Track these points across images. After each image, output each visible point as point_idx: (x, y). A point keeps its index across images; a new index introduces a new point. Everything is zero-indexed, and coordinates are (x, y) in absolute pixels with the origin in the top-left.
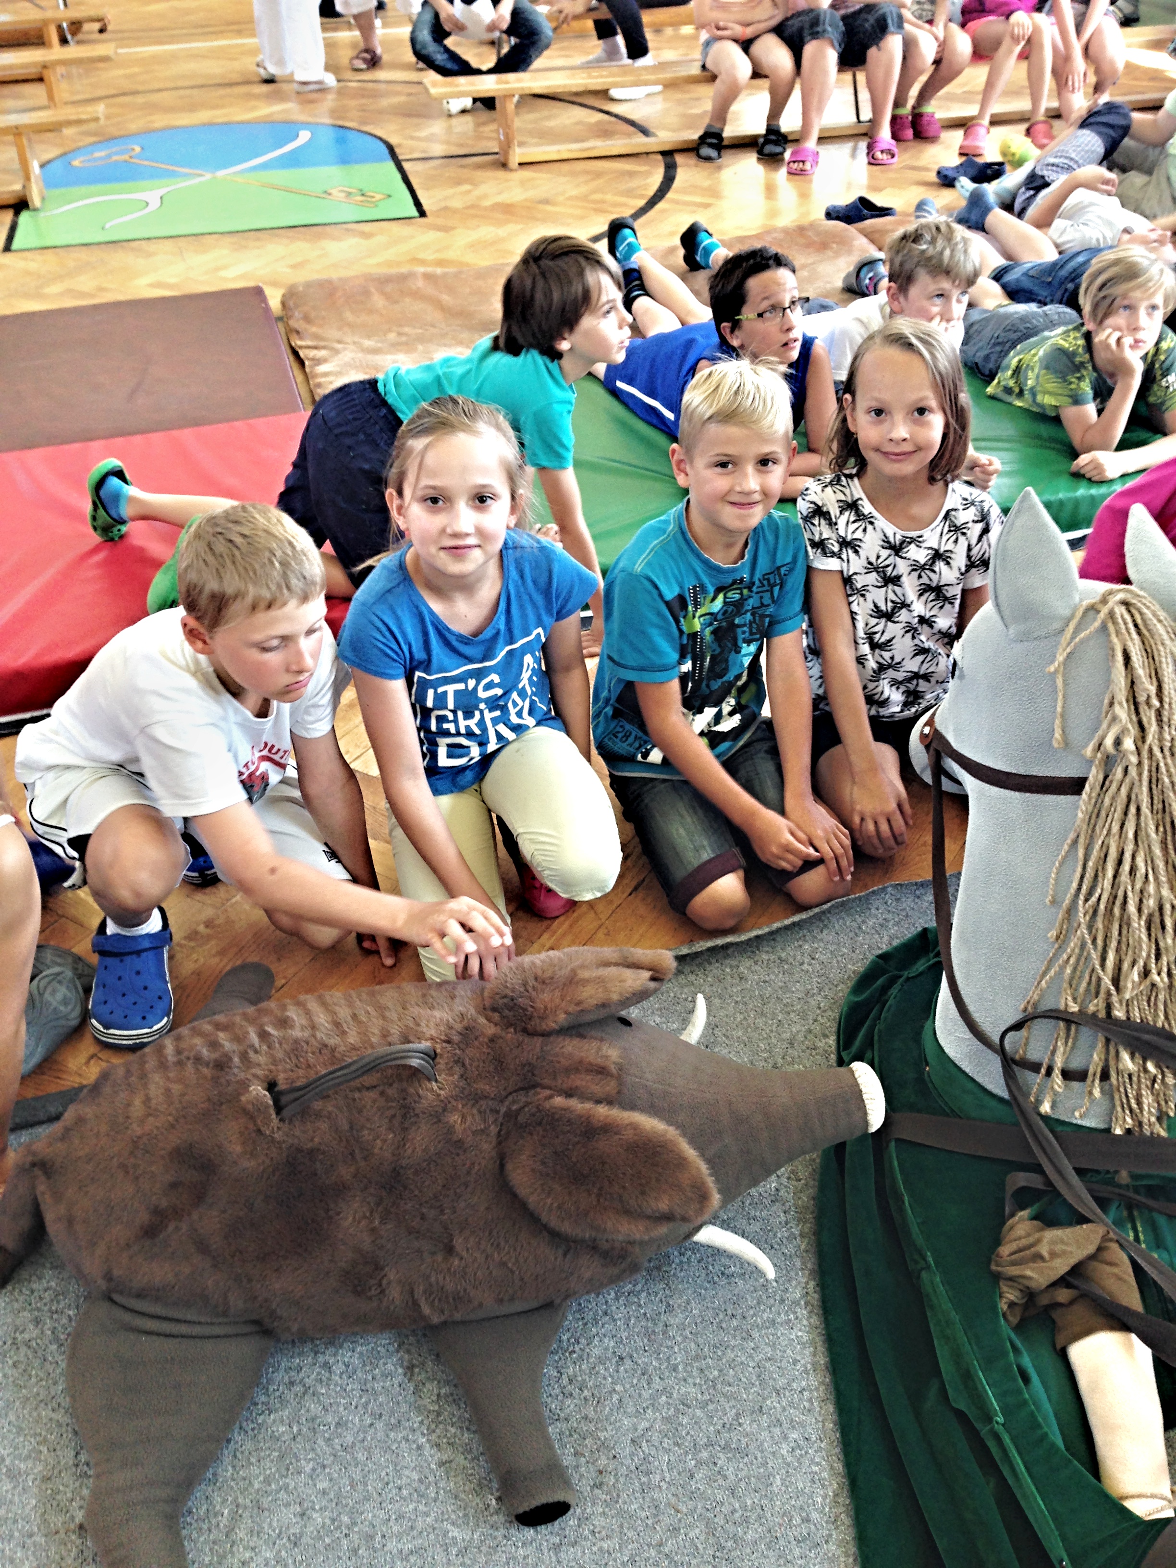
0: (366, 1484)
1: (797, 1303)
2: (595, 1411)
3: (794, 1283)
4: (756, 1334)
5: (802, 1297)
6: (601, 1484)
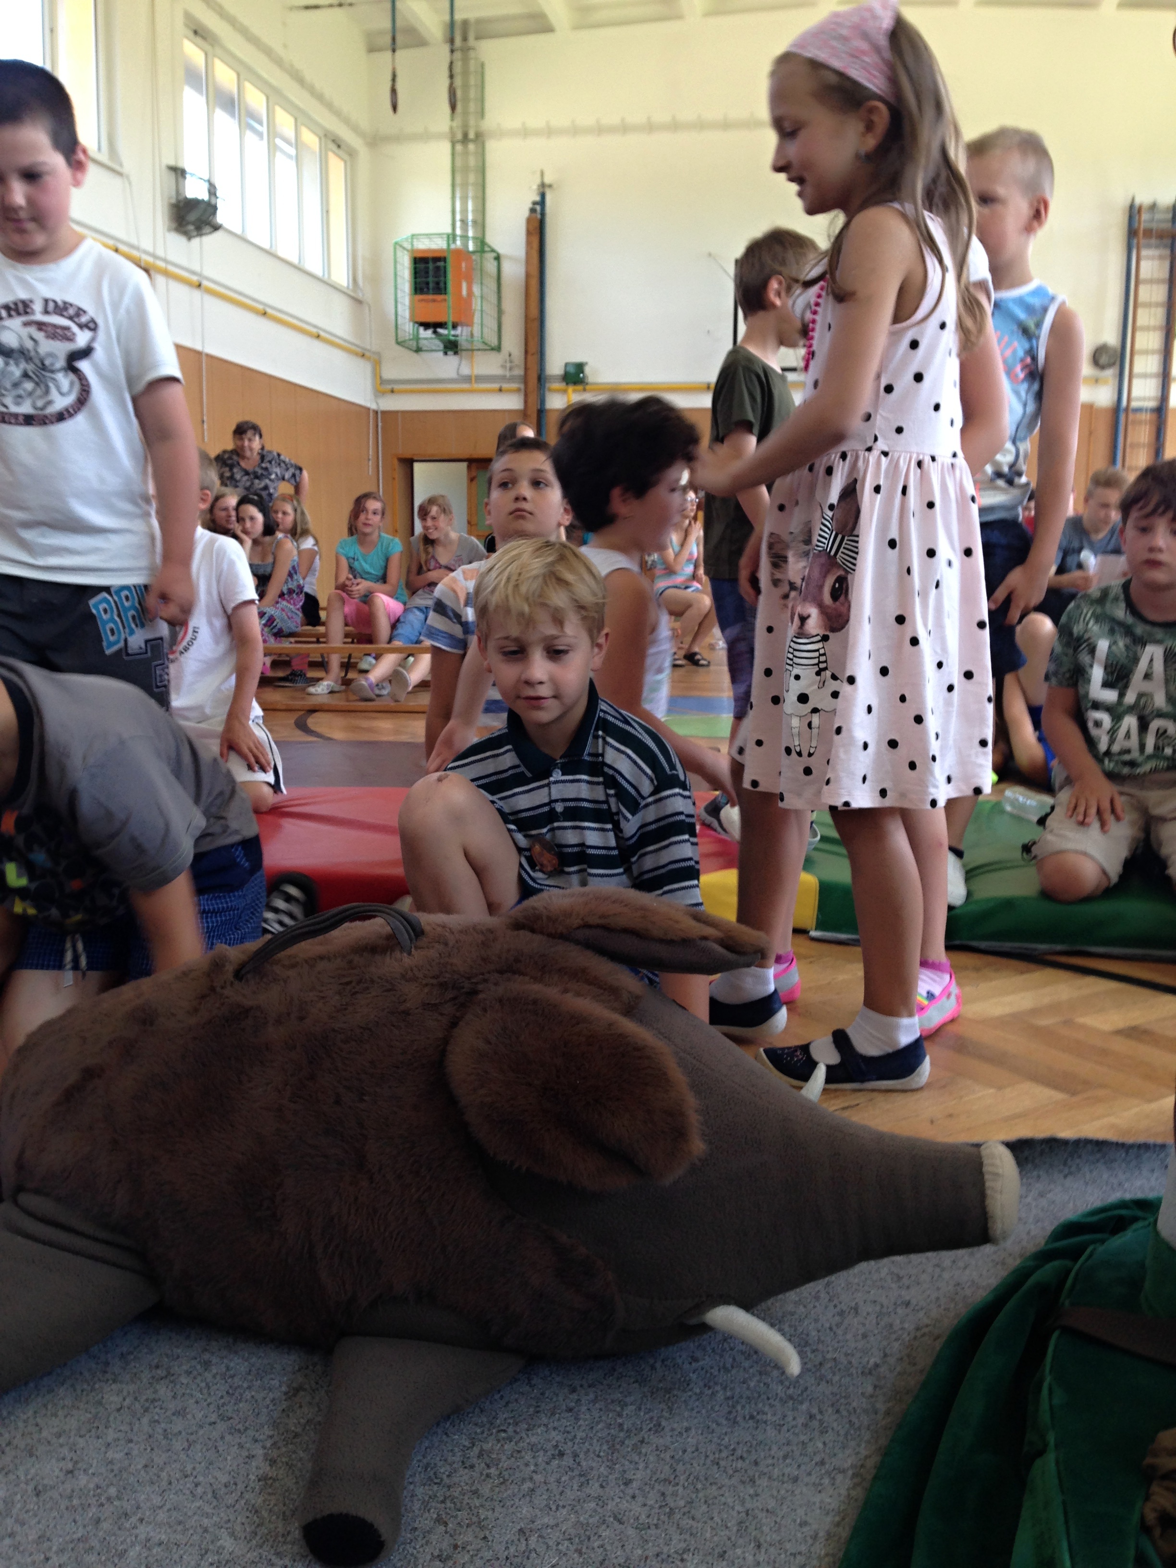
0: (162, 1470)
1: (843, 1471)
2: (492, 1490)
3: (848, 1452)
4: (764, 1482)
5: (853, 1466)
6: (449, 1557)
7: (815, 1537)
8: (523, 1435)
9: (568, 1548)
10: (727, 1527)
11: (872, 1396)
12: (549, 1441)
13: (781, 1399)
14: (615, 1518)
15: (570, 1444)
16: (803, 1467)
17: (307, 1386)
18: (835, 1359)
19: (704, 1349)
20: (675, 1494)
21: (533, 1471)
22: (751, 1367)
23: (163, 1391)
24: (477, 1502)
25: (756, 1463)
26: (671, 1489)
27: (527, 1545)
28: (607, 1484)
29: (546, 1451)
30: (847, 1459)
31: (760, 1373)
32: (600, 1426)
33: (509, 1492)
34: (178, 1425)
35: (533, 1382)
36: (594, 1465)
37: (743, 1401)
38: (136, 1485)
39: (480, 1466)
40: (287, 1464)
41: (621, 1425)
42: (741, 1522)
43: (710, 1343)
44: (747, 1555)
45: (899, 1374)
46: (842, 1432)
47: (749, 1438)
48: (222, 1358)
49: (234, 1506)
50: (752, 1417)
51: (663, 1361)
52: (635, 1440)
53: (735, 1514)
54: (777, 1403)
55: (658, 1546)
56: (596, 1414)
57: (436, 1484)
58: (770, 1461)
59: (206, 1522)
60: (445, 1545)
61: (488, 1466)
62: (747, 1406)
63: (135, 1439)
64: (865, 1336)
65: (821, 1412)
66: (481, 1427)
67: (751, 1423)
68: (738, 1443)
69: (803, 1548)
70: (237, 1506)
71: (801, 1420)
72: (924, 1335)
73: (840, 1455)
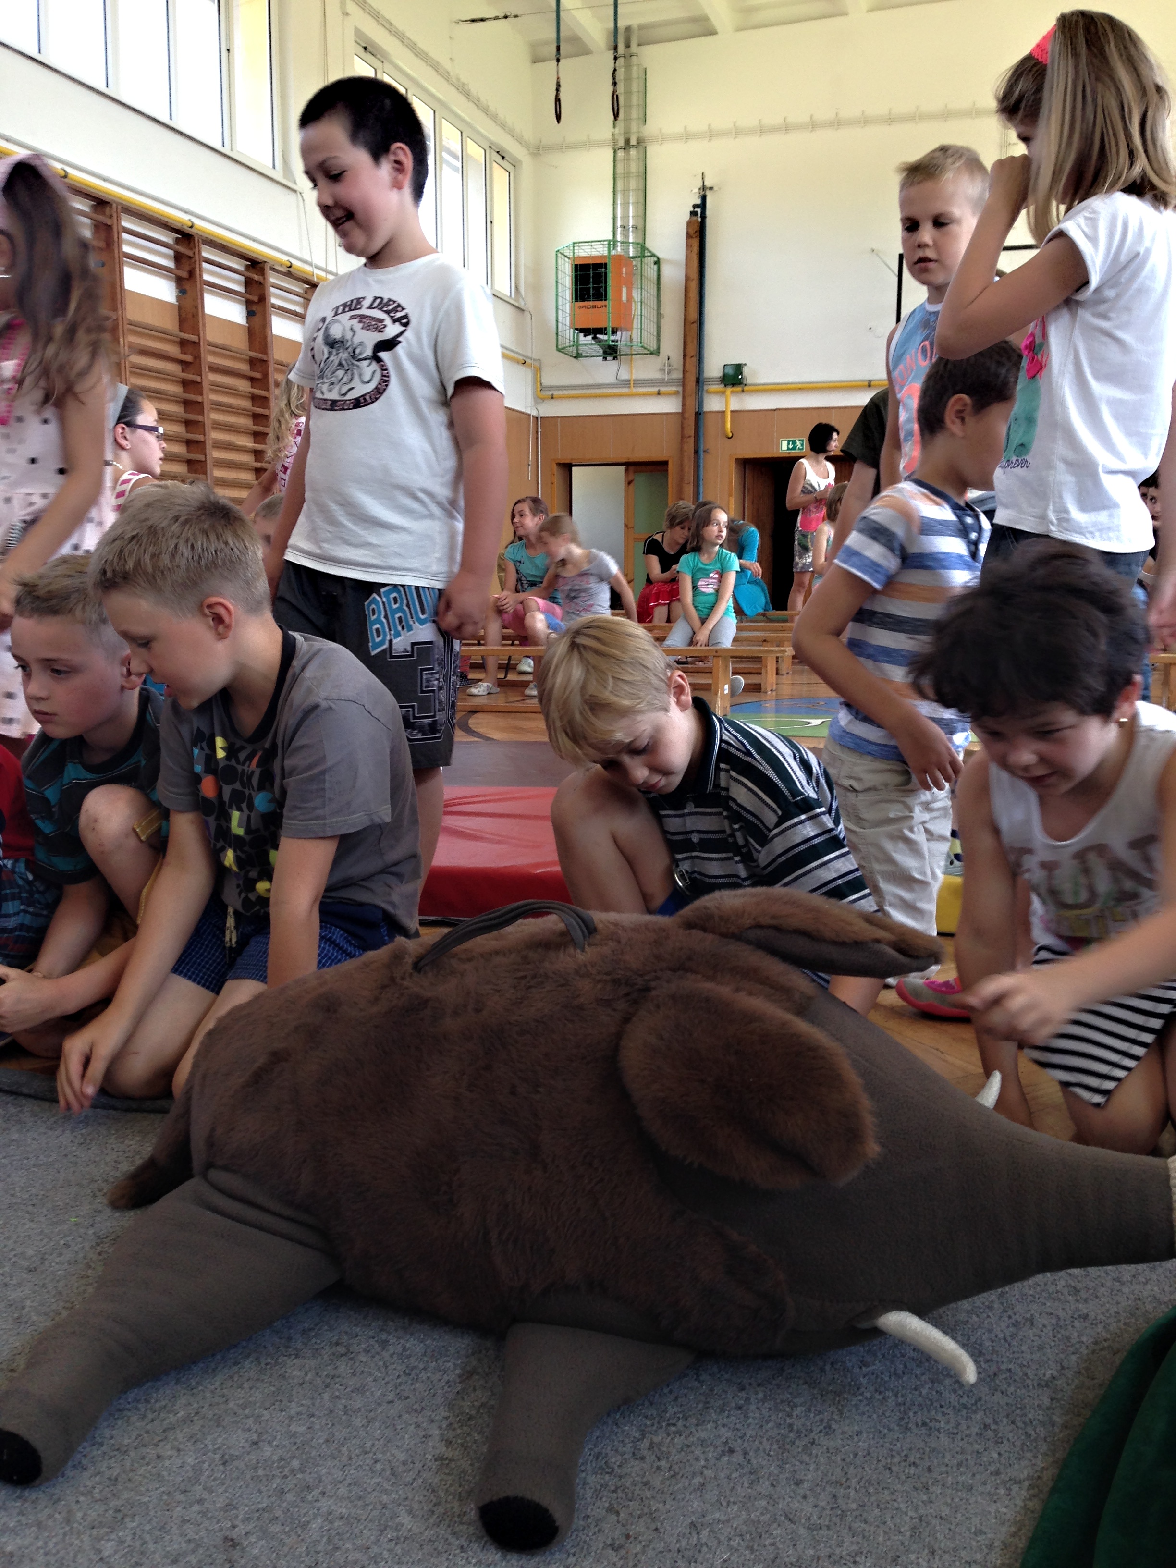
1: (1019, 1482)
4: (936, 1490)
7: (990, 1547)
8: (693, 1430)
9: (739, 1544)
10: (900, 1532)
11: (1048, 1408)
12: (719, 1436)
13: (954, 1407)
14: (786, 1516)
15: (739, 1441)
16: (978, 1476)
17: (480, 1370)
18: (1010, 1370)
19: (875, 1355)
20: (847, 1497)
21: (704, 1467)
22: (923, 1374)
23: (343, 1367)
24: (648, 1494)
25: (929, 1470)
26: (842, 1492)
27: (699, 1539)
28: (778, 1483)
29: (716, 1447)
30: (1023, 1470)
31: (933, 1382)
32: (770, 1425)
33: (680, 1485)
34: (358, 1402)
35: (701, 1378)
36: (764, 1463)
37: (915, 1408)
38: (318, 1459)
39: (650, 1458)
40: (462, 1445)
41: (791, 1426)
42: (915, 1528)
43: (880, 1349)
44: (920, 1560)
45: (1077, 1387)
46: (1018, 1443)
47: (922, 1445)
48: (399, 1338)
49: (412, 1484)
50: (924, 1424)
51: (832, 1364)
52: (805, 1441)
53: (907, 1519)
54: (950, 1411)
55: (830, 1547)
56: (765, 1412)
57: (608, 1473)
58: (944, 1469)
59: (385, 1498)
60: (617, 1534)
61: (659, 1459)
62: (919, 1413)
63: (317, 1413)
64: (1041, 1348)
65: (996, 1422)
66: (650, 1420)
67: (924, 1430)
68: (910, 1449)
69: (978, 1556)
70: (414, 1484)
71: (975, 1430)
72: (1102, 1350)
73: (1016, 1466)
